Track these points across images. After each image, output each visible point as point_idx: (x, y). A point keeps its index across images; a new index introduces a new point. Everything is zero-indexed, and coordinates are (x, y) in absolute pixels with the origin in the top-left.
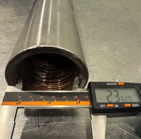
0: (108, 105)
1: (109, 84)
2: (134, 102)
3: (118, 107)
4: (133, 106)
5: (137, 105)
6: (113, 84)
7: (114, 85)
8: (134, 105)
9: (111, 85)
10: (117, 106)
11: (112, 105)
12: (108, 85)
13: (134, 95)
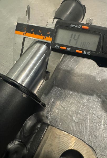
1: (73, 26)
3: (70, 50)
7: (77, 28)
11: (65, 48)
12: (71, 27)
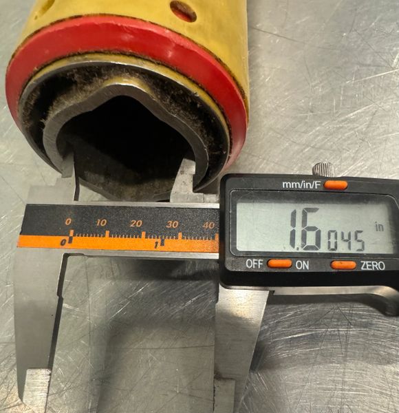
0: (274, 262)
1: (292, 185)
2: (369, 255)
3: (307, 267)
4: (365, 267)
5: (377, 266)
6: (306, 185)
7: (308, 190)
8: (367, 266)
9: (300, 187)
10: (304, 266)
11: (287, 262)
12: (285, 190)
13: (379, 228)
